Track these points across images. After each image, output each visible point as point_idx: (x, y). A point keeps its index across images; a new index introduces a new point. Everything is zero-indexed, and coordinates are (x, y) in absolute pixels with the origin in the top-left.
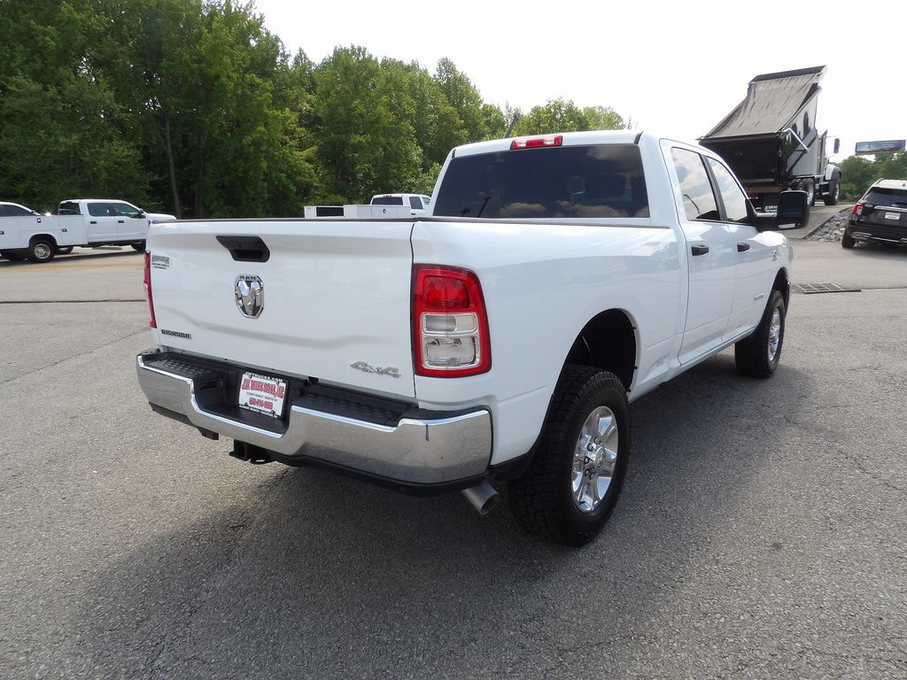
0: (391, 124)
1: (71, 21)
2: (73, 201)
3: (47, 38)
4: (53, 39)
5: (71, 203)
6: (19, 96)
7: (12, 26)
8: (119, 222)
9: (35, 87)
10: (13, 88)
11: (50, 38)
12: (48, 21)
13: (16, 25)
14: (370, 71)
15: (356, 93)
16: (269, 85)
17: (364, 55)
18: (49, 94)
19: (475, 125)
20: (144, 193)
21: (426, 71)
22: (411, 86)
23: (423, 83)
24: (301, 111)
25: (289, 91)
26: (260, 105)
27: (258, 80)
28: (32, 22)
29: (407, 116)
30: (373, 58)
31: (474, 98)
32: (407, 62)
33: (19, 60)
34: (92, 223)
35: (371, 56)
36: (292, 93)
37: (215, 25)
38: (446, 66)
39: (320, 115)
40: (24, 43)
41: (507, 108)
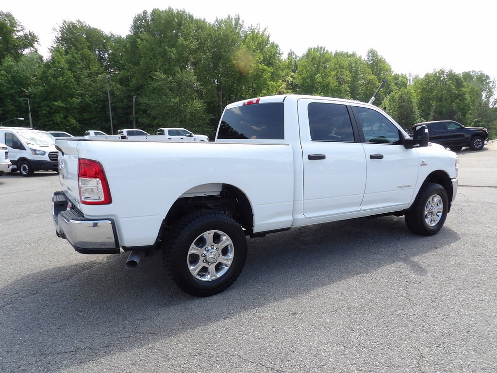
0: (336, 86)
1: (182, 45)
2: (163, 129)
3: (172, 54)
4: (174, 54)
5: (161, 130)
6: (158, 81)
7: (158, 50)
8: (181, 138)
9: (164, 76)
10: (155, 78)
11: (173, 53)
12: (173, 46)
13: (160, 49)
14: (326, 59)
15: (318, 71)
16: (271, 70)
17: (324, 51)
18: (169, 79)
19: (388, 85)
20: (206, 124)
21: (360, 57)
22: (350, 65)
23: (357, 63)
24: (288, 82)
25: (281, 72)
26: (266, 79)
27: (266, 67)
28: (167, 47)
29: (345, 82)
30: (329, 52)
31: (389, 70)
32: (350, 53)
33: (159, 65)
34: (169, 139)
35: (327, 51)
36: (282, 73)
37: (247, 41)
38: (373, 53)
39: (297, 83)
40: (163, 57)
41: (410, 75)
